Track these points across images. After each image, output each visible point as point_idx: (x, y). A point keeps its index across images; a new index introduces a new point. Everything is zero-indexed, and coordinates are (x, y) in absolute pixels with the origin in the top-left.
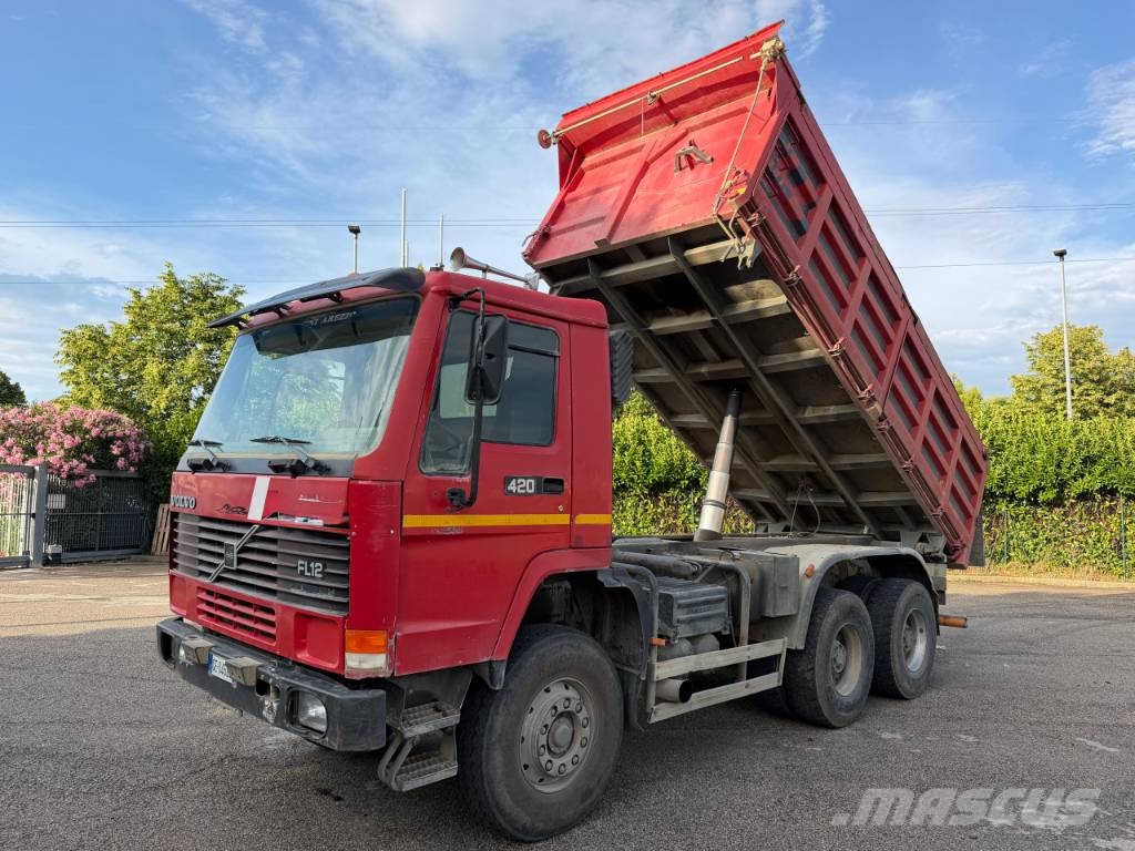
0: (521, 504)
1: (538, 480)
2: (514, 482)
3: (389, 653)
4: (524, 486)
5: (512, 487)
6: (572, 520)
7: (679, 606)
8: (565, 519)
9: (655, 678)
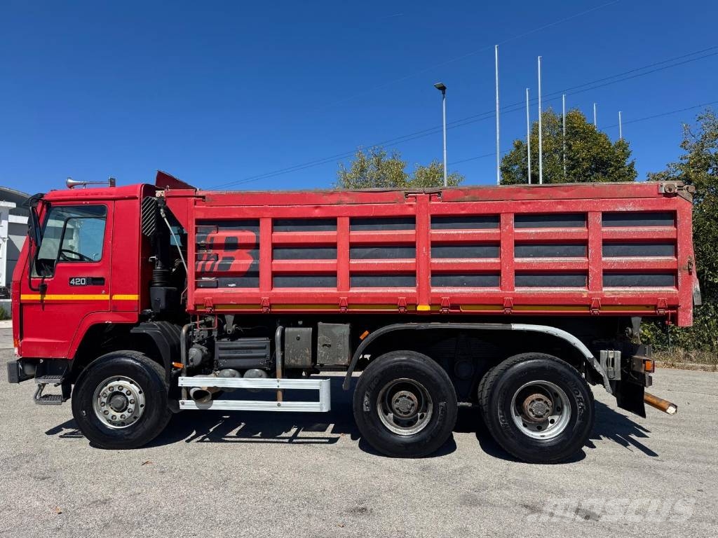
0: (79, 290)
1: (87, 279)
2: (73, 280)
3: (19, 347)
4: (81, 281)
5: (73, 282)
6: (111, 297)
7: (220, 349)
8: (107, 297)
9: (179, 385)
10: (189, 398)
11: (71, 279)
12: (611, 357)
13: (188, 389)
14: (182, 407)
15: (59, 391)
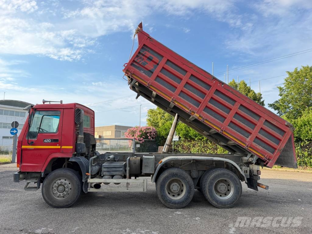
0: (48, 144)
1: (51, 140)
2: (45, 140)
3: (20, 167)
4: (49, 141)
5: (45, 141)
6: (61, 147)
7: (104, 168)
8: (59, 147)
9: (88, 182)
10: (91, 187)
11: (44, 140)
12: (246, 170)
13: (92, 183)
14: (89, 191)
15: (36, 185)
